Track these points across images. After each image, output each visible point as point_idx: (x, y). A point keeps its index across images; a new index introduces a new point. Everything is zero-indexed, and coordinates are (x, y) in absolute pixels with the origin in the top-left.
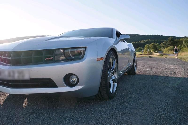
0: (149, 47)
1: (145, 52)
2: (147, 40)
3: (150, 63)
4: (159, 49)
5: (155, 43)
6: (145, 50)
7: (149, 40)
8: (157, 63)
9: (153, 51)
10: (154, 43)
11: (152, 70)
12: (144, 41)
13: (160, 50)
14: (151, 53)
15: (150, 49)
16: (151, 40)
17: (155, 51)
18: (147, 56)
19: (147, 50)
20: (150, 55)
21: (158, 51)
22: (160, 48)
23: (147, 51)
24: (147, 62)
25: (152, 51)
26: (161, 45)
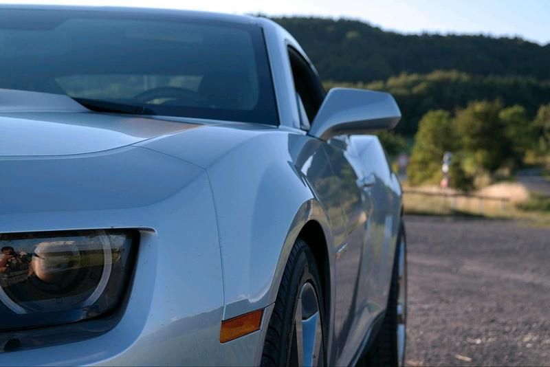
0: (448, 132)
1: (419, 175)
2: (436, 76)
3: (475, 276)
4: (523, 154)
5: (497, 103)
6: (417, 156)
7: (453, 75)
8: (528, 277)
9: (476, 162)
10: (490, 99)
11: (514, 347)
12: (416, 83)
13: (530, 158)
14: (464, 184)
15: (460, 148)
16: (465, 77)
17: (492, 169)
18: (438, 209)
19: (440, 160)
20: (462, 203)
21: (520, 171)
22: (530, 148)
23: (432, 165)
24: (446, 263)
25: (469, 167)
26: (545, 119)
